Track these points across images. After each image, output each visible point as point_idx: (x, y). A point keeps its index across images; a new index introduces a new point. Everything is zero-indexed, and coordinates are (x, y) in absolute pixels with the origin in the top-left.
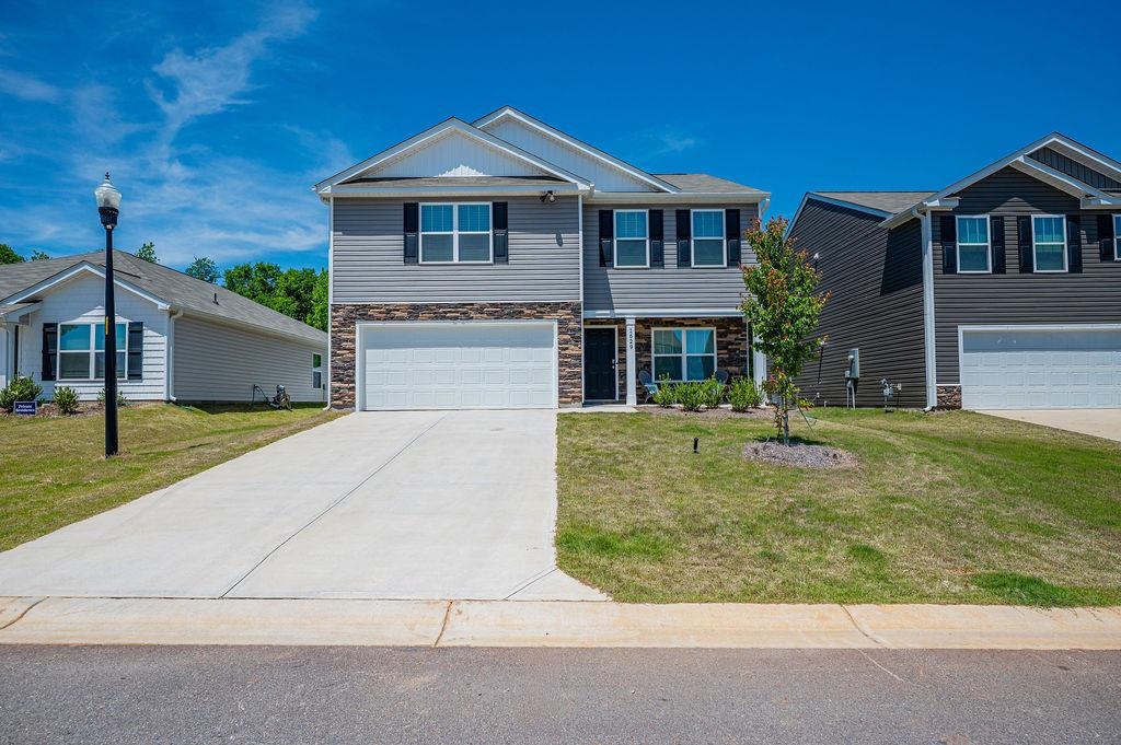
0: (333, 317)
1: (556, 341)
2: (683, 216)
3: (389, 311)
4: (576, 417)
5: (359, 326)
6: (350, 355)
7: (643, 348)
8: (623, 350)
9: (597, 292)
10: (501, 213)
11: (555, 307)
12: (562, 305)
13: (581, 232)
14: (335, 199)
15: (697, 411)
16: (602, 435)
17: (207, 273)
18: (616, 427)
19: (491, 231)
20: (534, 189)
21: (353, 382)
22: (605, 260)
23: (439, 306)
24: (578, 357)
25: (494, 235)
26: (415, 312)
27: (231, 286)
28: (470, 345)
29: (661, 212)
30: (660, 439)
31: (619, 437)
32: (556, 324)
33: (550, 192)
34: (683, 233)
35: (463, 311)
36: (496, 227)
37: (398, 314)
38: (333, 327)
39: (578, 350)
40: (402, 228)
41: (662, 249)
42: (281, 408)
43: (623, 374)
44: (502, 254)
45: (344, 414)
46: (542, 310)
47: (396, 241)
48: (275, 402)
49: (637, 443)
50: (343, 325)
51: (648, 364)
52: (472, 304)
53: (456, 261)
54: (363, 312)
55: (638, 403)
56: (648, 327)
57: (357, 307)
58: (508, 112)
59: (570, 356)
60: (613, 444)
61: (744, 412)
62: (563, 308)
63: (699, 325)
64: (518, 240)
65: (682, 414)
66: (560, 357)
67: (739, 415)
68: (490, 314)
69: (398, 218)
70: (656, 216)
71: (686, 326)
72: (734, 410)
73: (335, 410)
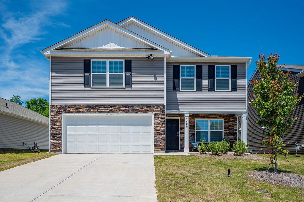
0: (52, 111)
1: (153, 123)
2: (211, 68)
3: (77, 109)
4: (163, 157)
5: (63, 115)
6: (59, 128)
7: (192, 127)
8: (183, 128)
9: (172, 102)
10: (128, 65)
11: (153, 108)
12: (156, 107)
13: (165, 74)
14: (52, 57)
15: (218, 155)
16: (177, 166)
17: (18, 101)
18: (183, 162)
19: (124, 73)
20: (144, 54)
21: (61, 140)
22: (175, 88)
23: (100, 107)
24: (163, 130)
25: (125, 74)
26: (89, 109)
27: (29, 107)
28: (114, 125)
29: (201, 66)
30: (206, 169)
31: (186, 168)
32: (153, 116)
33: (151, 55)
34: (211, 76)
35: (111, 109)
36: (126, 71)
37: (81, 110)
38: (52, 115)
39: (163, 127)
40: (83, 71)
41: (201, 83)
42: (35, 152)
43: (183, 139)
44: (129, 83)
45: (56, 155)
46: (147, 109)
47: (80, 77)
48: (33, 149)
49: (196, 171)
50: (56, 115)
51: (194, 135)
52: (115, 106)
53: (108, 86)
54: (65, 109)
55: (190, 151)
56: (194, 119)
57: (62, 107)
58: (132, 19)
59: (160, 130)
60: (183, 171)
61: (240, 156)
62: (157, 108)
63: (216, 118)
64: (136, 77)
65: (212, 156)
66: (155, 130)
67: (239, 157)
68: (123, 110)
69: (81, 66)
70: (199, 68)
71: (210, 118)
72: (235, 155)
73: (52, 153)
